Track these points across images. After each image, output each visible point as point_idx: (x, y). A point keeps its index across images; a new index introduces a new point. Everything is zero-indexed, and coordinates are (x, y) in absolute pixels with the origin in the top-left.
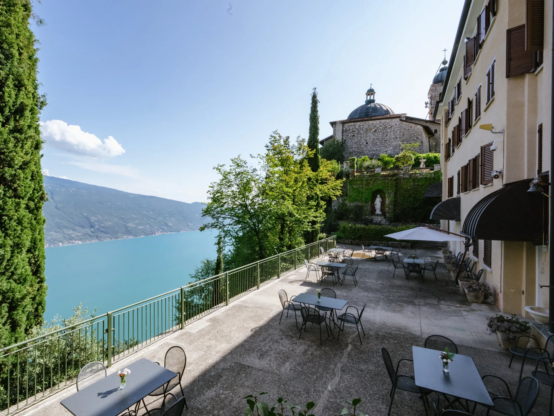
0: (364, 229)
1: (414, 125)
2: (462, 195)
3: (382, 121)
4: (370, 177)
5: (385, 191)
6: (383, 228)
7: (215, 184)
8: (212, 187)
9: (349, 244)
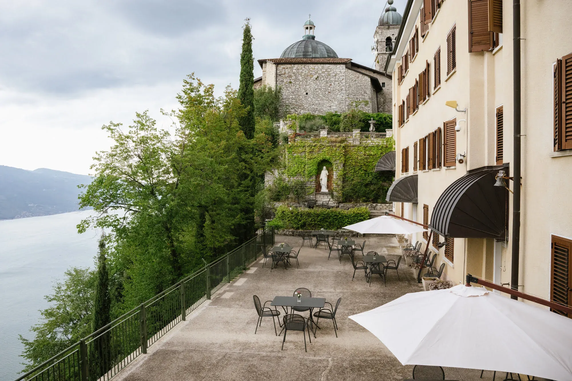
0: (309, 215)
1: (361, 75)
2: (420, 173)
3: (324, 65)
4: (314, 142)
5: (332, 162)
6: (332, 212)
7: (102, 154)
8: (98, 159)
9: (291, 235)
